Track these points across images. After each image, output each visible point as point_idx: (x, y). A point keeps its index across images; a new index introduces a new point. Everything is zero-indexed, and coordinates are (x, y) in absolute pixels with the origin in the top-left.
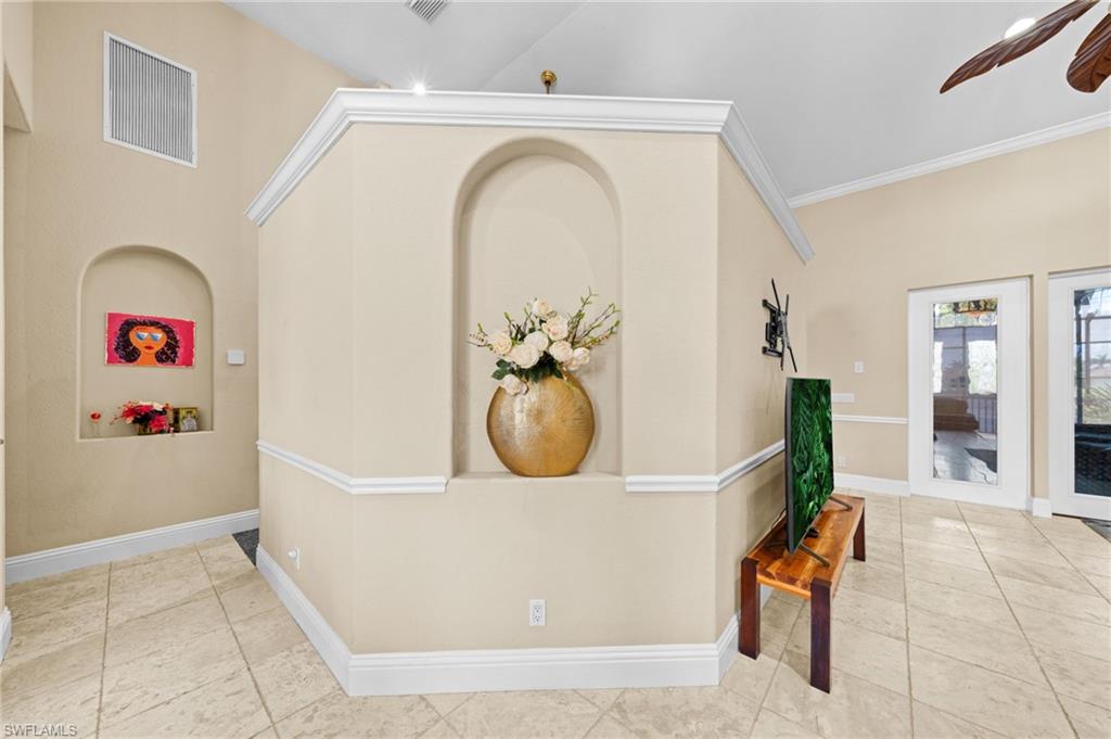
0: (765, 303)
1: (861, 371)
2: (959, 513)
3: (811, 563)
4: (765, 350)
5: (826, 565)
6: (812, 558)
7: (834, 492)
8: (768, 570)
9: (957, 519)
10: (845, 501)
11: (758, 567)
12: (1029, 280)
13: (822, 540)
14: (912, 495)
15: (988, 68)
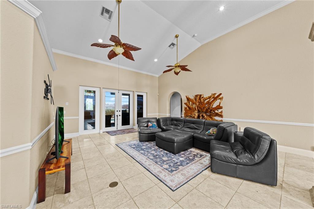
0: (45, 82)
1: (68, 105)
2: (89, 137)
3: (63, 160)
4: (44, 97)
5: (68, 158)
6: (63, 158)
7: (64, 139)
8: (50, 168)
9: (89, 138)
10: (67, 141)
11: (46, 169)
12: (99, 89)
13: (65, 153)
14: (80, 135)
15: (98, 47)
